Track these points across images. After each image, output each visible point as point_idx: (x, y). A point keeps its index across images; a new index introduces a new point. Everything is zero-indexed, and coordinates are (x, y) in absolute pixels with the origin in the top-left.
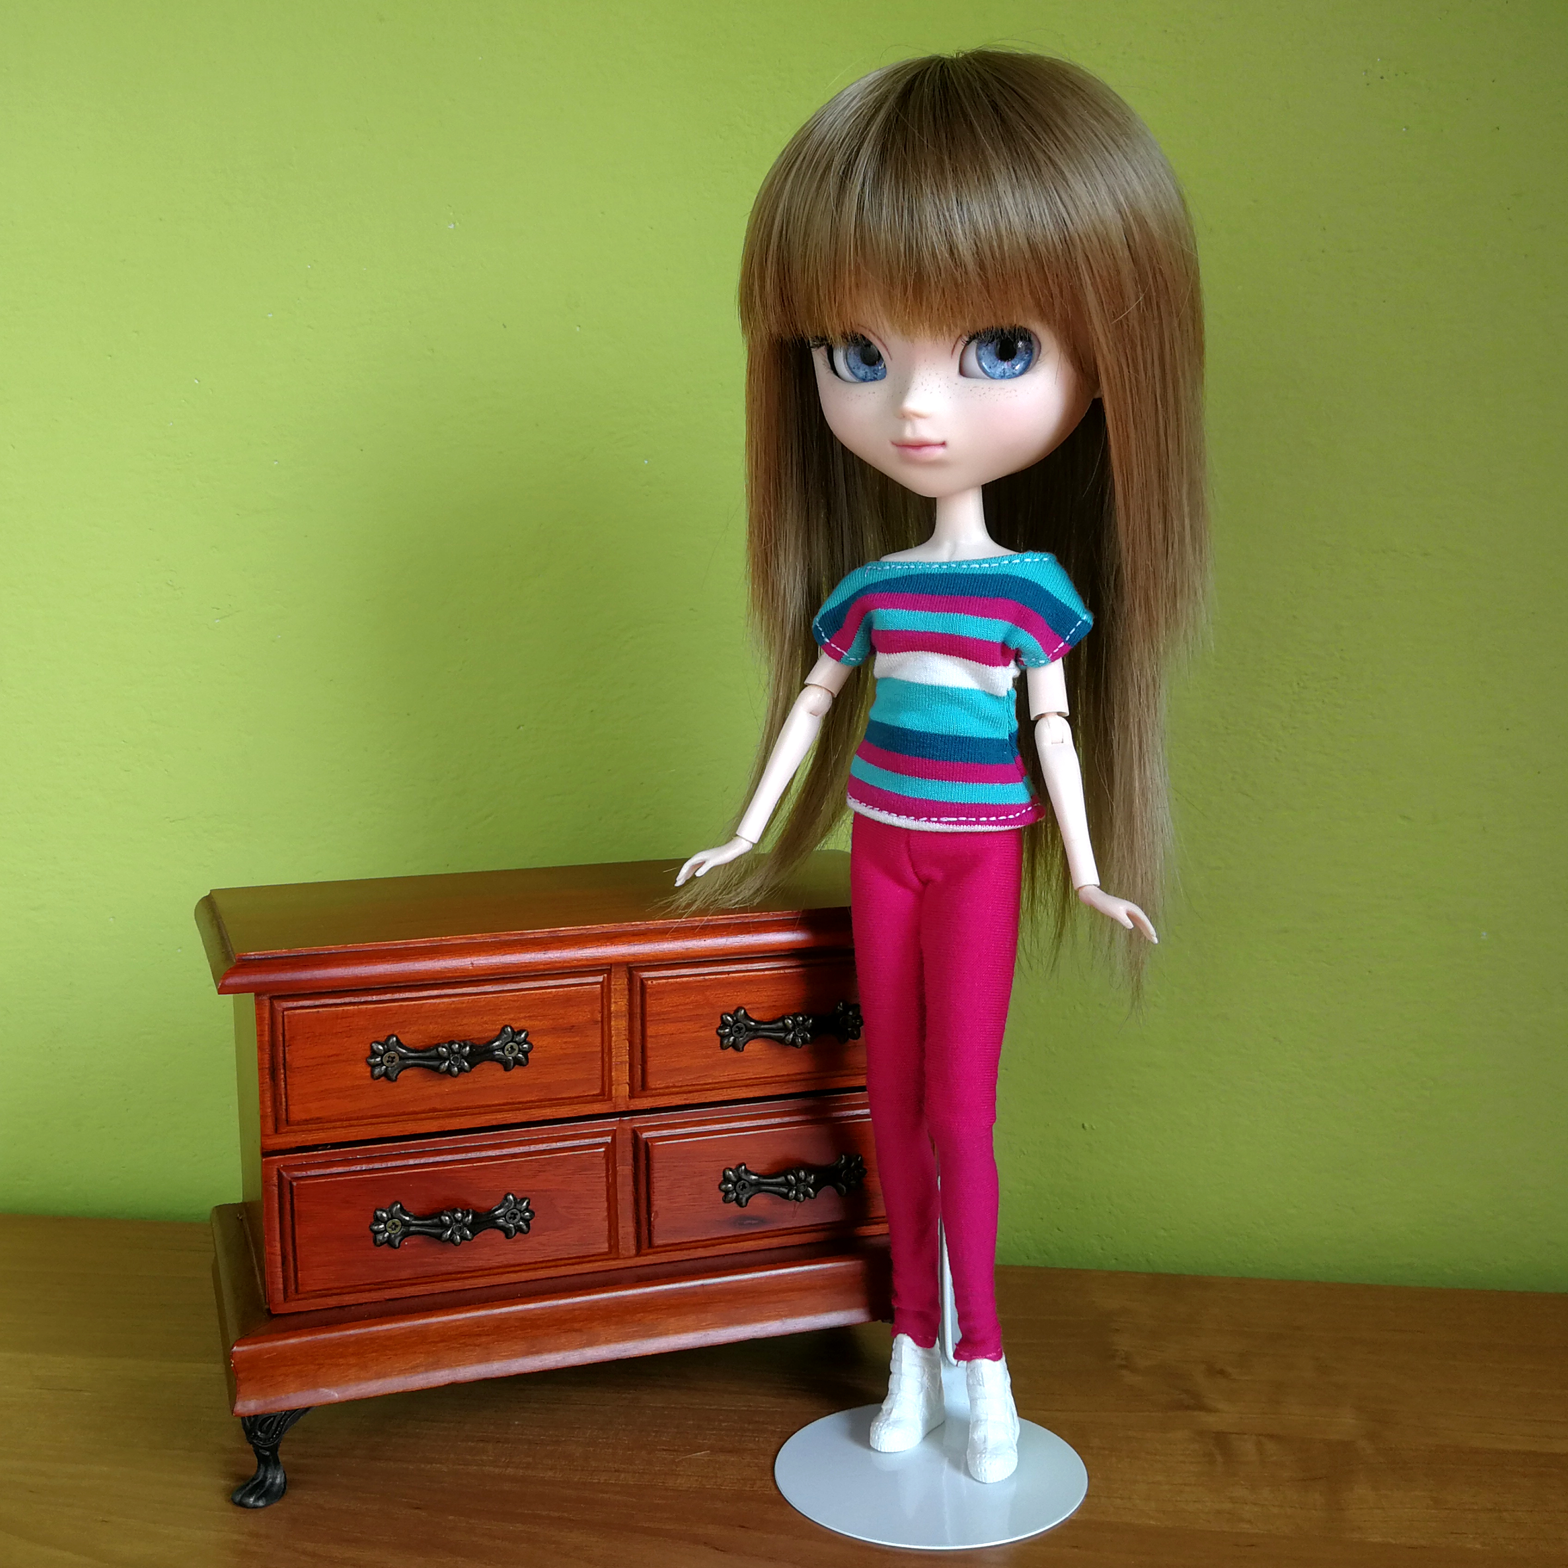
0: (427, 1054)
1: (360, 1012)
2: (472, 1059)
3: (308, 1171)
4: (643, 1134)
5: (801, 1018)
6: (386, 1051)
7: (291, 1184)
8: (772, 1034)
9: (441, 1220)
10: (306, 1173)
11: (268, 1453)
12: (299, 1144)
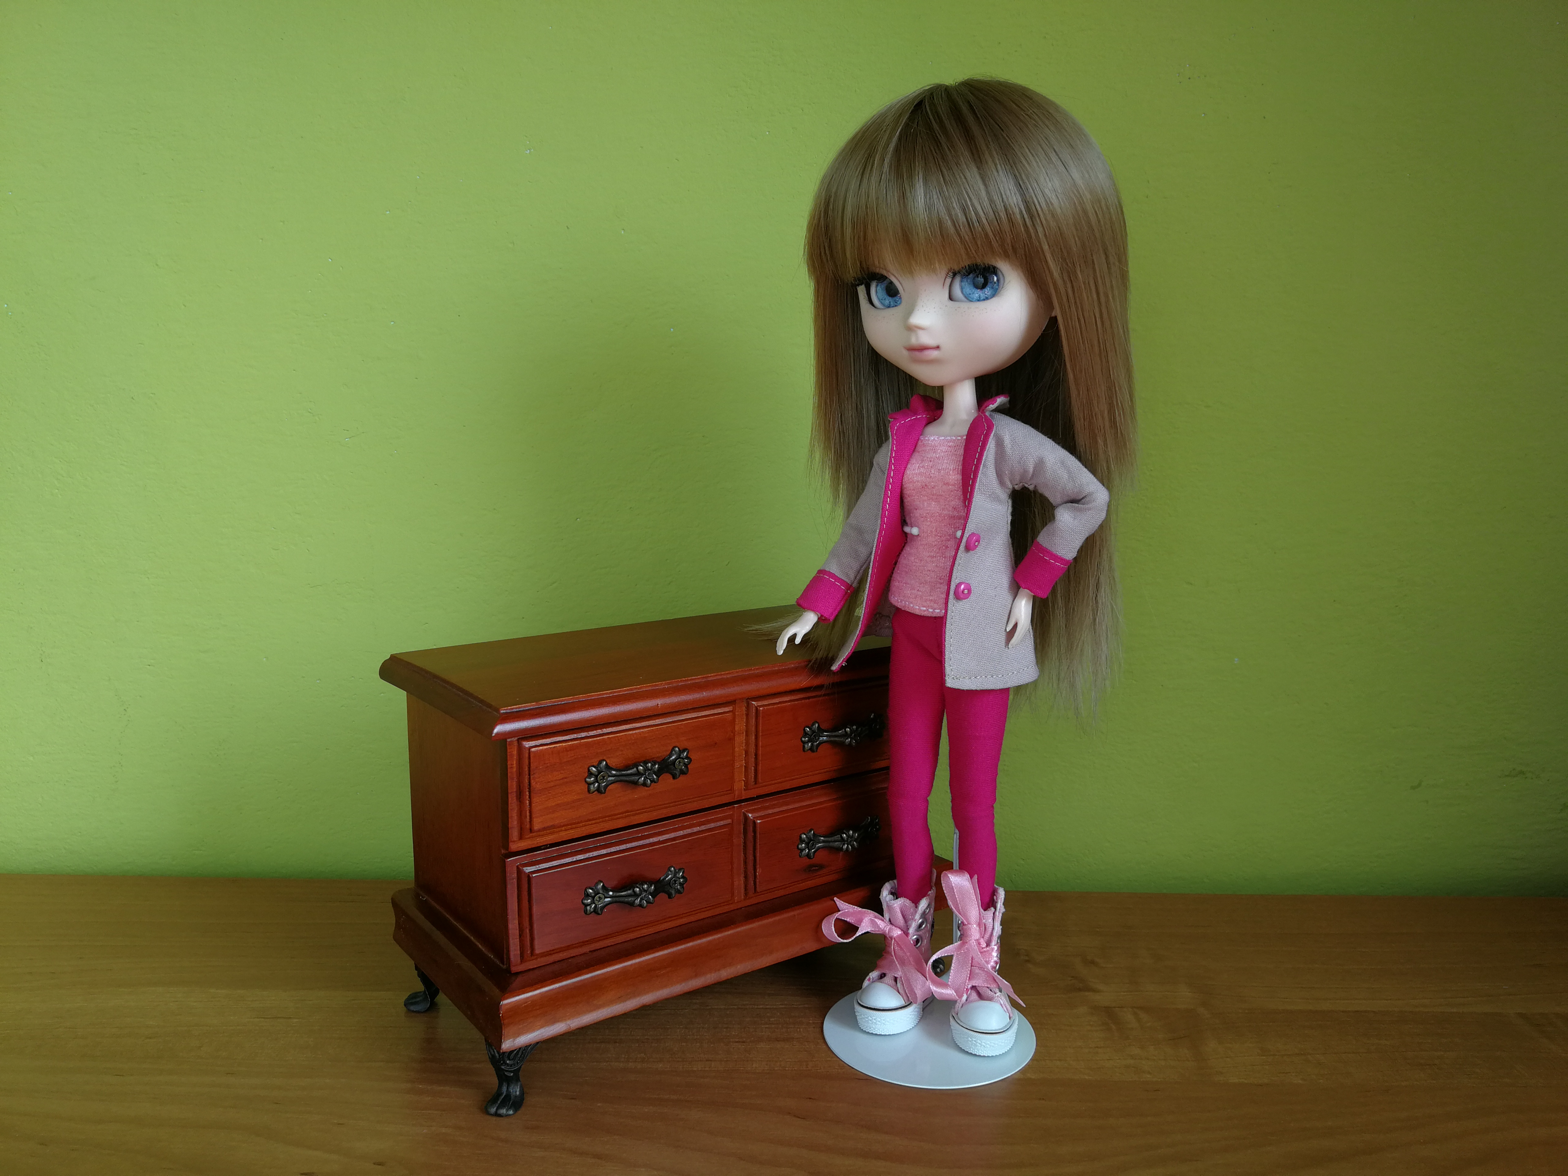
0: (628, 772)
1: (582, 744)
2: (659, 773)
3: (540, 865)
4: (750, 815)
5: (855, 727)
6: (599, 772)
7: (529, 876)
8: (837, 739)
9: (634, 891)
10: (539, 867)
11: (512, 1074)
12: (534, 846)
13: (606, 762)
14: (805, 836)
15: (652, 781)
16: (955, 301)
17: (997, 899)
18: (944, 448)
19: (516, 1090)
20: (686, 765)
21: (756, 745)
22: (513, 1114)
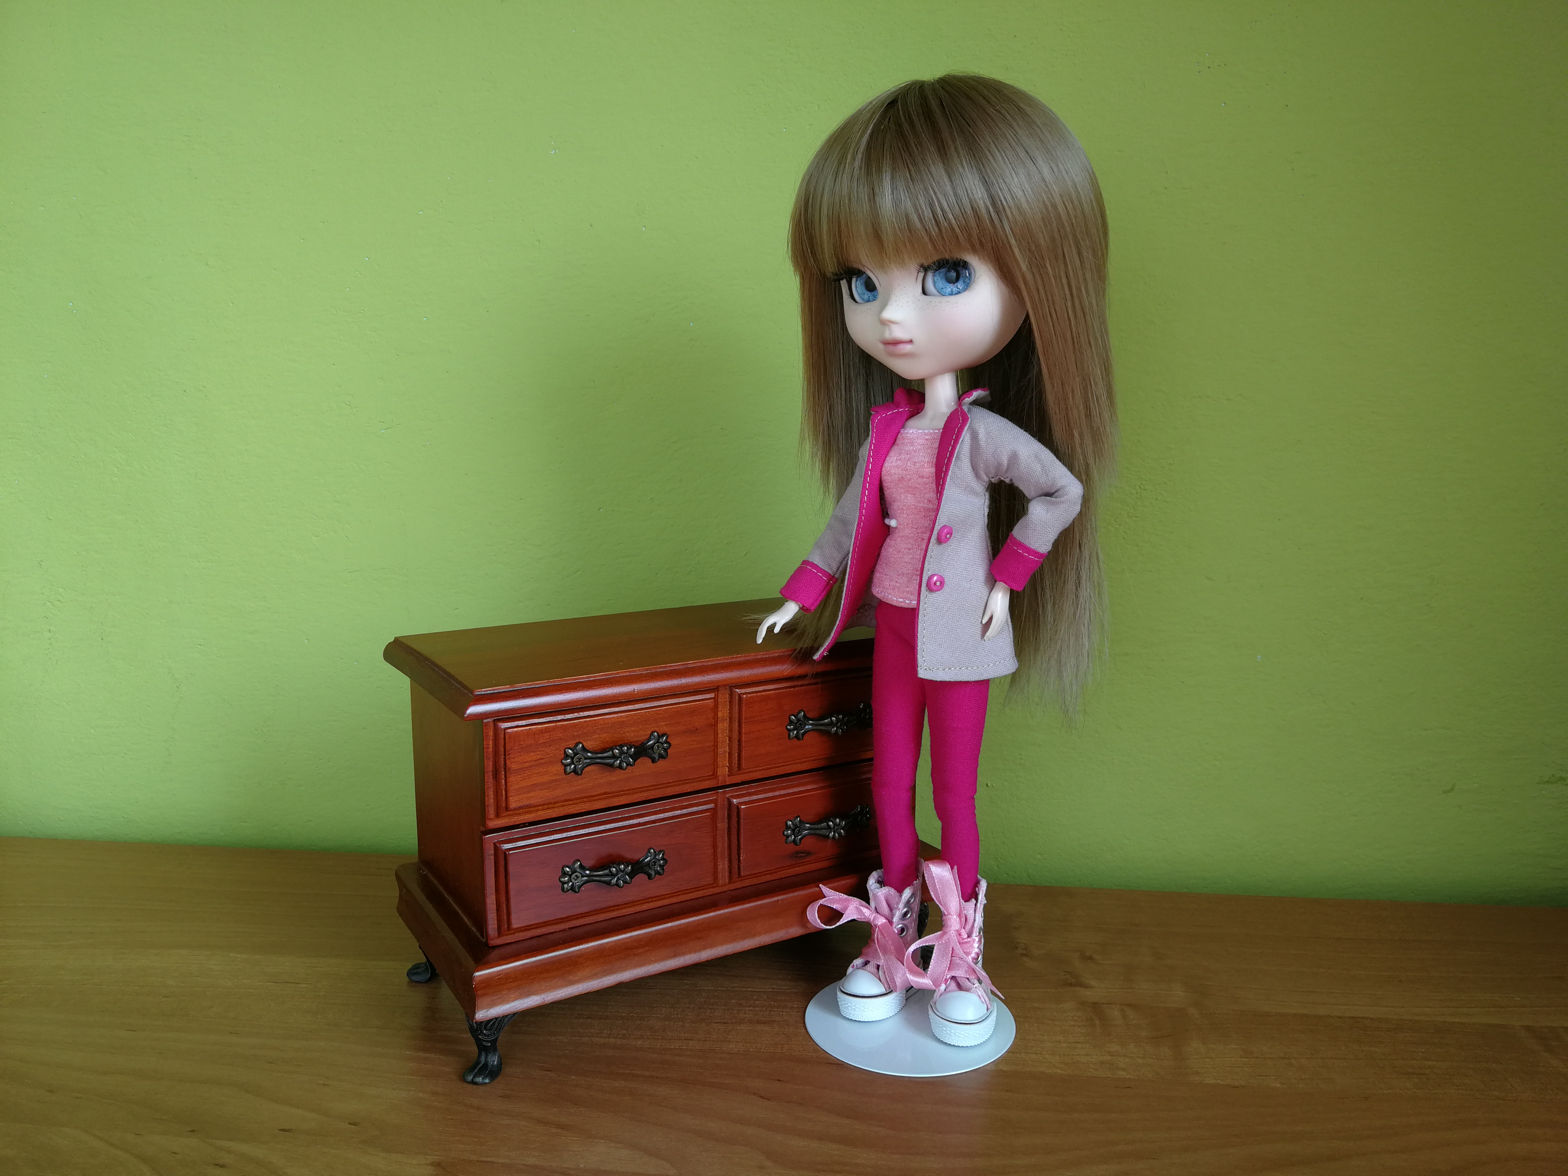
0: (605, 755)
1: (558, 727)
2: (635, 757)
3: (517, 843)
4: (734, 800)
5: (841, 716)
6: (576, 754)
7: (505, 853)
8: (822, 728)
9: (610, 871)
10: (516, 845)
11: (490, 1044)
12: (511, 824)
13: (582, 745)
14: (790, 823)
15: (628, 764)
16: (929, 295)
17: (979, 891)
18: (921, 441)
19: (494, 1060)
20: (666, 750)
21: (740, 733)
22: (488, 1083)
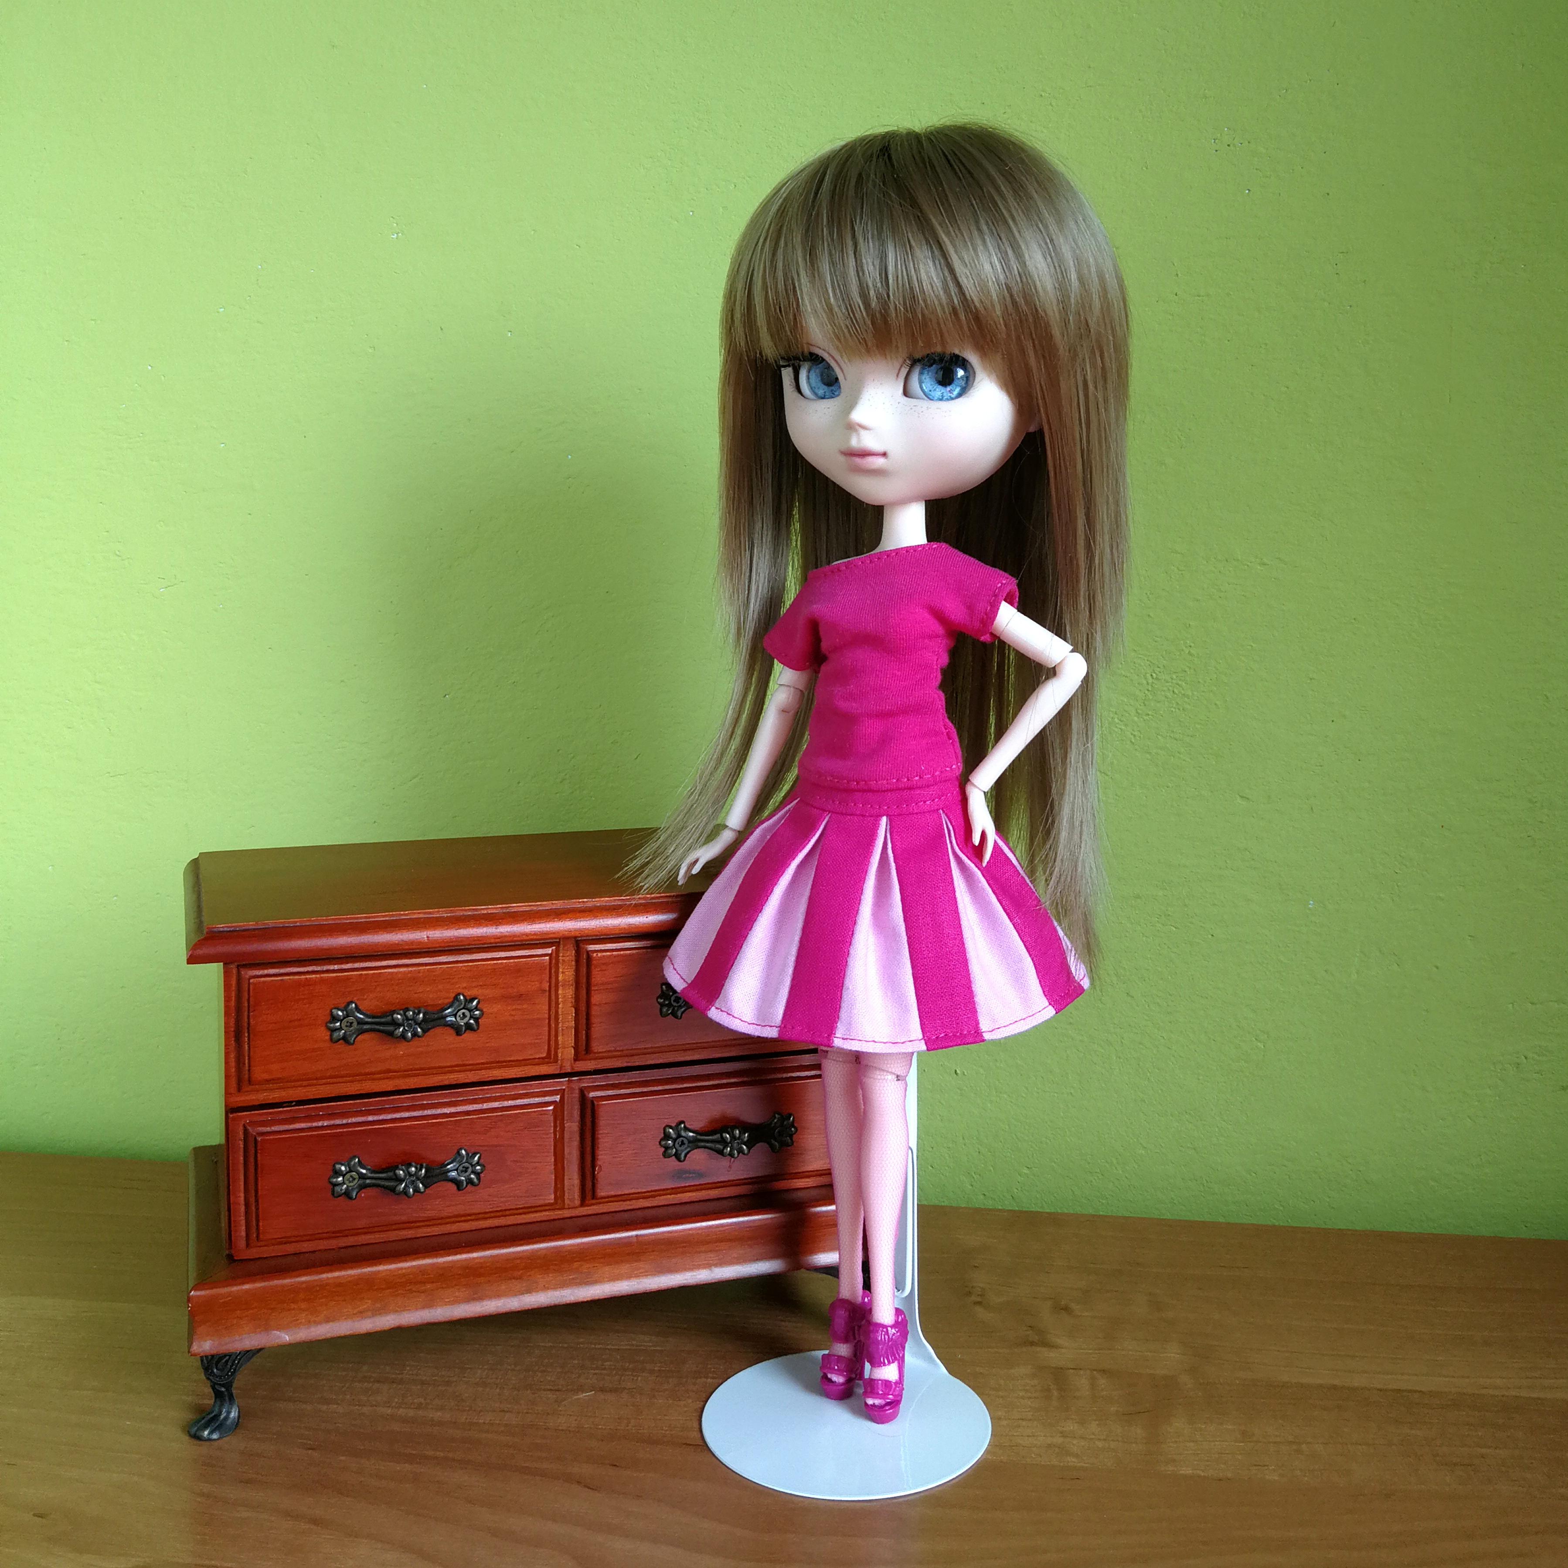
0: (383, 1020)
1: (322, 980)
2: (425, 1026)
3: (271, 1127)
4: (591, 1094)
6: (346, 1017)
7: (255, 1139)
9: (395, 1174)
10: (269, 1129)
11: (225, 1389)
12: (262, 1102)
13: (356, 1004)
14: (671, 1130)
15: (415, 1035)
16: (911, 397)
19: (230, 1412)
20: (475, 1019)
22: (217, 1440)
